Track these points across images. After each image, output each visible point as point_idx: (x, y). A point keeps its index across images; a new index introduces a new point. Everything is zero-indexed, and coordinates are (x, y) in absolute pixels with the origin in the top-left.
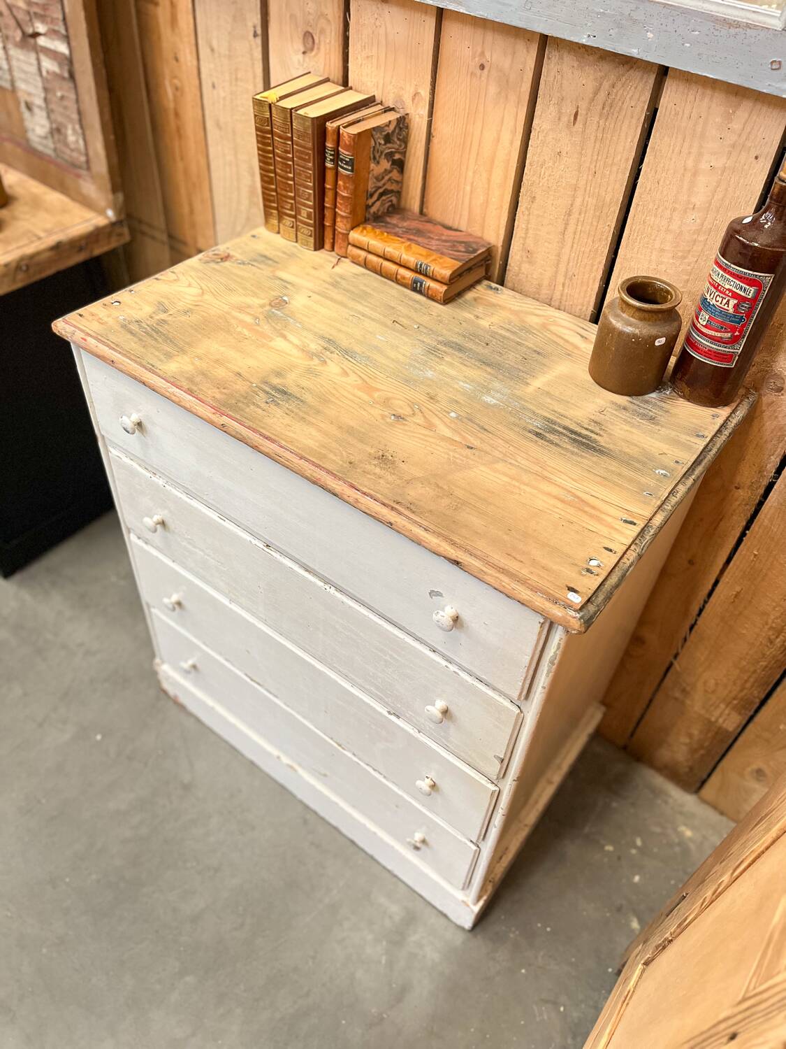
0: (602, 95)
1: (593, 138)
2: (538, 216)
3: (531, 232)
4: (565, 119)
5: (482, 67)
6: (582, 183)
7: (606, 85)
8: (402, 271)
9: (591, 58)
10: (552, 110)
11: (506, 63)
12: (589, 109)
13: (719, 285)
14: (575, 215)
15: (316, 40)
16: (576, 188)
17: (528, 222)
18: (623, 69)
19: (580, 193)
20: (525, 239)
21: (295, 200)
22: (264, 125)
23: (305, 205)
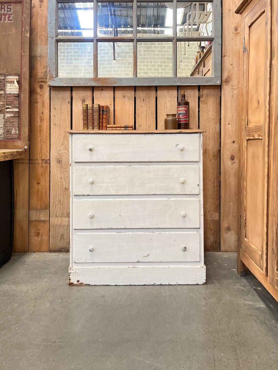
0: (147, 95)
1: (148, 102)
2: (140, 118)
4: (142, 101)
5: (124, 96)
6: (148, 110)
7: (148, 94)
9: (144, 91)
10: (139, 100)
11: (129, 95)
12: (146, 98)
14: (148, 116)
15: (86, 100)
16: (147, 111)
17: (139, 120)
18: (150, 91)
19: (148, 111)
20: (139, 123)
21: (93, 122)
22: (85, 109)
23: (96, 122)
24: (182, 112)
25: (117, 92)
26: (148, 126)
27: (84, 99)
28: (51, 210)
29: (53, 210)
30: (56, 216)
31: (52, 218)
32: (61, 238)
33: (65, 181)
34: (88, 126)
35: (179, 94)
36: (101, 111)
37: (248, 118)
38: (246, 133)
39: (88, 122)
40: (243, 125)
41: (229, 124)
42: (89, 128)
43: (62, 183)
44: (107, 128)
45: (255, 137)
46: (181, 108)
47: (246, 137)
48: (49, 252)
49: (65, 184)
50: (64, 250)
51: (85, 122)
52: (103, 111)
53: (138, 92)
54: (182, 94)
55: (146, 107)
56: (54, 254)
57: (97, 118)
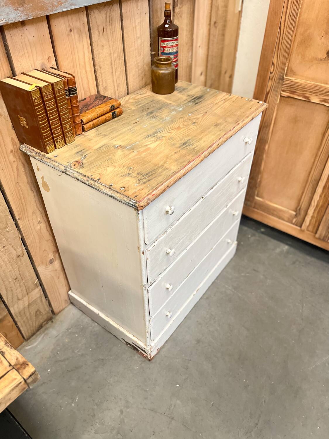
1: (110, 34)
2: (104, 72)
3: (104, 80)
4: (101, 33)
5: (71, 31)
6: (112, 50)
8: (107, 115)
9: (102, 8)
11: (78, 25)
12: (106, 25)
13: (173, 45)
14: (113, 64)
16: (111, 54)
17: (102, 77)
18: (111, 6)
19: (112, 55)
20: (103, 84)
21: (61, 125)
22: (38, 101)
23: (68, 122)
24: (173, 51)
25: (55, 23)
26: (116, 84)
28: (7, 299)
29: (10, 297)
30: (19, 300)
31: (13, 306)
32: (36, 316)
33: (12, 247)
34: (53, 138)
35: (151, 4)
36: (66, 93)
37: (290, 66)
38: (284, 87)
39: (51, 129)
40: (273, 73)
41: (200, 47)
42: (56, 141)
43: (9, 253)
44: (84, 126)
45: (310, 100)
46: (172, 42)
47: (279, 91)
48: (25, 343)
49: (15, 250)
50: (45, 323)
51: (45, 132)
52: (70, 91)
53: (92, 14)
54: (166, 10)
55: (109, 45)
56: (40, 339)
57: (66, 114)
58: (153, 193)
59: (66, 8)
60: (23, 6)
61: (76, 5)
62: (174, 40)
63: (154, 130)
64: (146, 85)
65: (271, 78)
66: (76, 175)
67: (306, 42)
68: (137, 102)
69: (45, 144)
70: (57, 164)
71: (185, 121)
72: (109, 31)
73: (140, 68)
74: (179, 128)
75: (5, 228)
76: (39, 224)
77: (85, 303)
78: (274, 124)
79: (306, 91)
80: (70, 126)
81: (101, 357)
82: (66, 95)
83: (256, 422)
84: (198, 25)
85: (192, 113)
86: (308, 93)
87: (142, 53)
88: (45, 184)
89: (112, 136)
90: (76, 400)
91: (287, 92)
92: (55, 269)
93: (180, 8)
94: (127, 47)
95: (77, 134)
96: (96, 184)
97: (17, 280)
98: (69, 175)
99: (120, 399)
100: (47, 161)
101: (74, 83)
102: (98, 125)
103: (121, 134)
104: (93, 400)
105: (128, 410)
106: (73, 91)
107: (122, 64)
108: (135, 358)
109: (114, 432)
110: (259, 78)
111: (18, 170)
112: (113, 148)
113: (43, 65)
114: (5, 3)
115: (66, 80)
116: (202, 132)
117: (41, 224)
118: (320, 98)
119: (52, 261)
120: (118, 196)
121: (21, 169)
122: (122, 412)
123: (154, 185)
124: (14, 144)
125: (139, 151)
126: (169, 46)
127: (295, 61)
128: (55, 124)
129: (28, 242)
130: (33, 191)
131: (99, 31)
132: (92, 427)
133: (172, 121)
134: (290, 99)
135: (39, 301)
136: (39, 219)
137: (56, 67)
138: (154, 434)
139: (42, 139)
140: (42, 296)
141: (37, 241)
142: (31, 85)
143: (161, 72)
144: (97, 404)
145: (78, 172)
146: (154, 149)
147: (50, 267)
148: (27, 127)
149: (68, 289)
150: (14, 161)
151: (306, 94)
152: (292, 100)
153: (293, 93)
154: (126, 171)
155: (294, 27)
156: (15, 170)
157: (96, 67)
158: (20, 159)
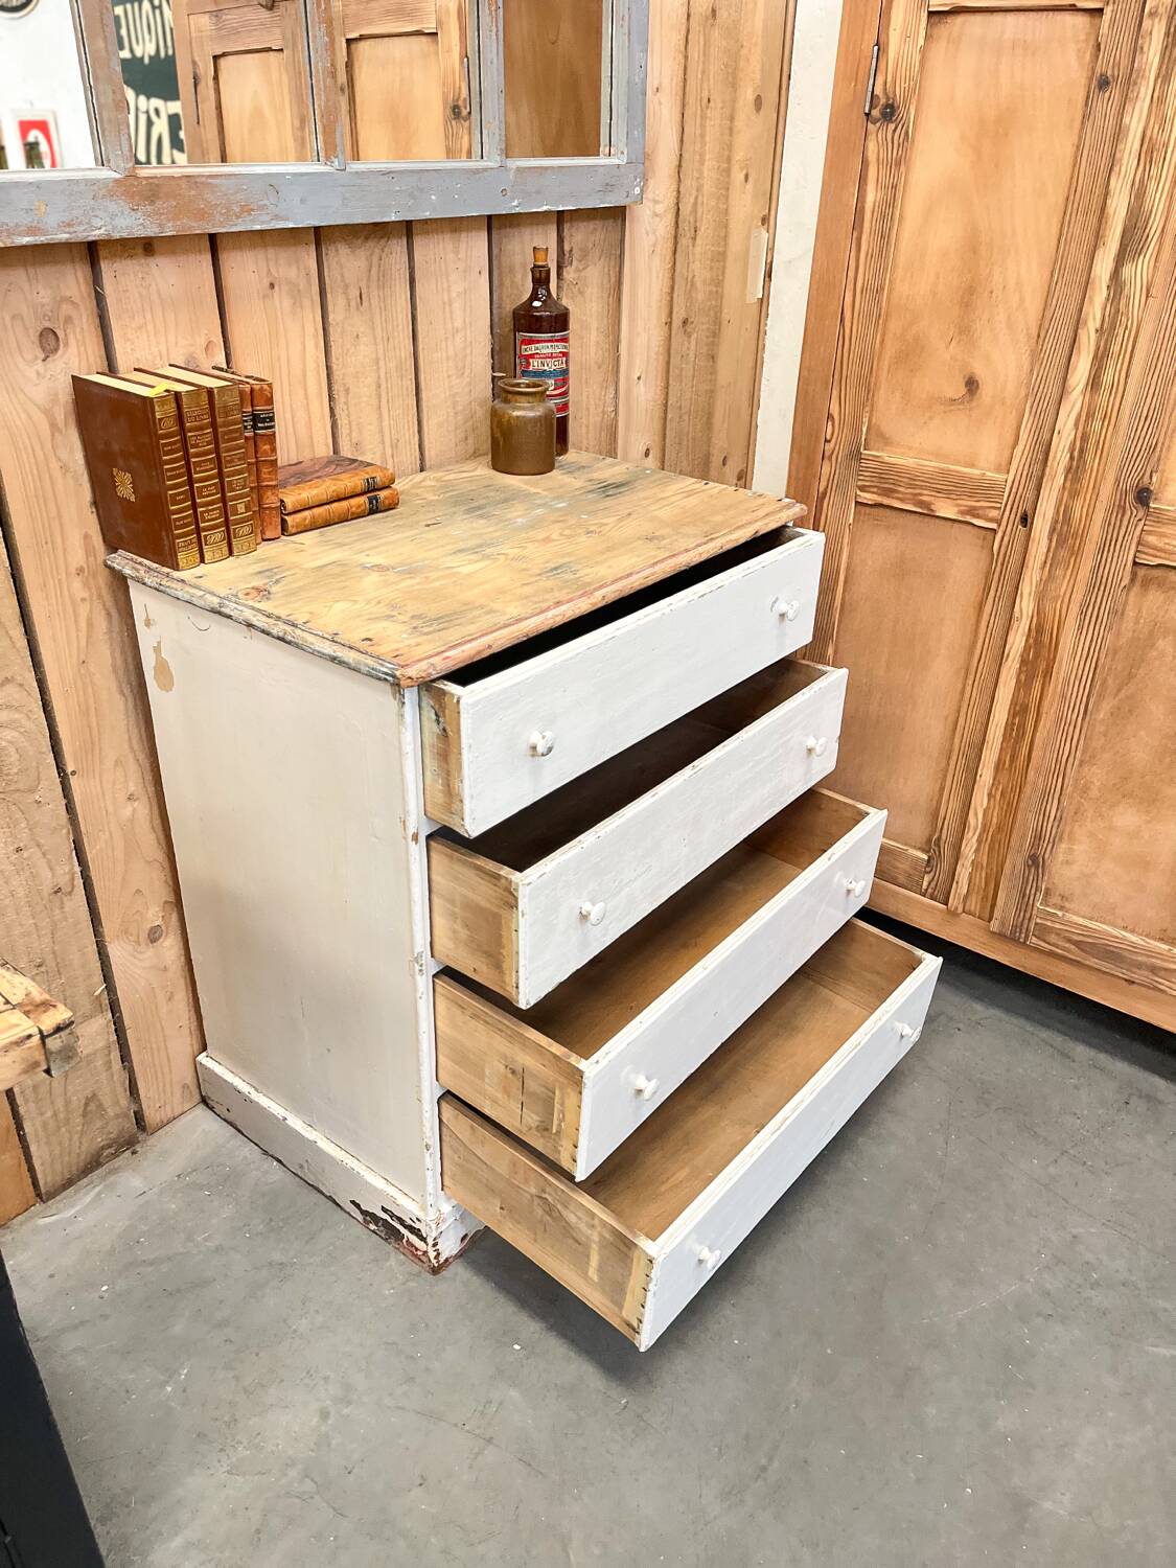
0: (374, 270)
1: (378, 310)
2: (355, 405)
3: (354, 423)
4: (353, 303)
5: (272, 286)
6: (381, 352)
7: (375, 259)
8: (354, 501)
9: (360, 241)
10: (341, 300)
11: (292, 273)
12: (368, 287)
13: (552, 354)
14: (384, 386)
15: (61, 335)
16: (377, 361)
17: (350, 415)
18: (383, 242)
19: (382, 363)
20: (350, 434)
21: (224, 500)
22: (170, 426)
23: (241, 497)
24: (554, 367)
25: (232, 261)
26: (387, 441)
27: (48, 325)
32: (84, 1115)
33: (44, 854)
34: (198, 531)
35: (495, 251)
36: (246, 421)
37: (874, 421)
38: (862, 478)
39: (194, 506)
40: (833, 441)
41: (639, 378)
42: (206, 541)
43: (32, 873)
44: (286, 517)
45: (932, 510)
46: (549, 344)
47: (853, 491)
48: (39, 1207)
49: (51, 869)
50: (112, 1150)
51: (178, 511)
52: (256, 418)
53: (332, 253)
54: (535, 266)
55: (375, 339)
56: (88, 1199)
57: (240, 472)
58: (447, 654)
59: (263, 223)
60: (152, 202)
61: (287, 219)
62: (557, 341)
63: (479, 541)
64: (475, 455)
65: (827, 454)
66: (248, 614)
67: (911, 355)
68: (446, 486)
69: (174, 543)
70: (202, 593)
71: (569, 528)
72: (375, 302)
73: (460, 408)
74: (547, 540)
75: (32, 790)
76: (129, 803)
77: (244, 1087)
78: (846, 582)
79: (921, 487)
80: (247, 508)
81: (277, 1257)
82: (245, 427)
83: (764, 1462)
84: (632, 320)
85: (589, 513)
86: (926, 492)
87: (467, 371)
88: (162, 668)
89: (358, 546)
90: (180, 1375)
91: (873, 493)
92: (162, 967)
93: (578, 270)
94: (423, 349)
95: (266, 537)
96: (298, 632)
97: (43, 969)
98: (229, 617)
99: (326, 1379)
100: (174, 586)
101: (270, 401)
102: (327, 524)
103: (386, 544)
104: (237, 1378)
105: (346, 1411)
106: (263, 421)
107: (407, 389)
108: (388, 1264)
109: (293, 1473)
110: (794, 455)
111: (90, 624)
112: (359, 569)
113: (191, 358)
114: (109, 191)
115: (247, 388)
116: (609, 549)
117: (136, 804)
118: (958, 505)
119: (157, 935)
120: (350, 656)
121: (101, 624)
122: (324, 1415)
123: (451, 638)
124: (89, 551)
125: (426, 578)
126: (543, 351)
127: (888, 410)
128: (208, 496)
129: (90, 855)
130: (124, 695)
131: (348, 299)
132: (223, 1453)
133: (534, 525)
134: (881, 511)
135: (99, 1063)
136: (132, 788)
137: (224, 366)
138: (421, 1485)
139: (169, 530)
140: (112, 1047)
141: (120, 854)
142: (153, 387)
143: (516, 413)
144: (246, 1391)
145: (253, 608)
146: (470, 575)
147: (149, 953)
148: (133, 499)
149: (196, 1047)
150: (83, 600)
151: (921, 495)
152: (888, 512)
153: (888, 492)
154: (384, 610)
155: (878, 318)
156: (83, 624)
157: (335, 387)
158: (100, 596)
